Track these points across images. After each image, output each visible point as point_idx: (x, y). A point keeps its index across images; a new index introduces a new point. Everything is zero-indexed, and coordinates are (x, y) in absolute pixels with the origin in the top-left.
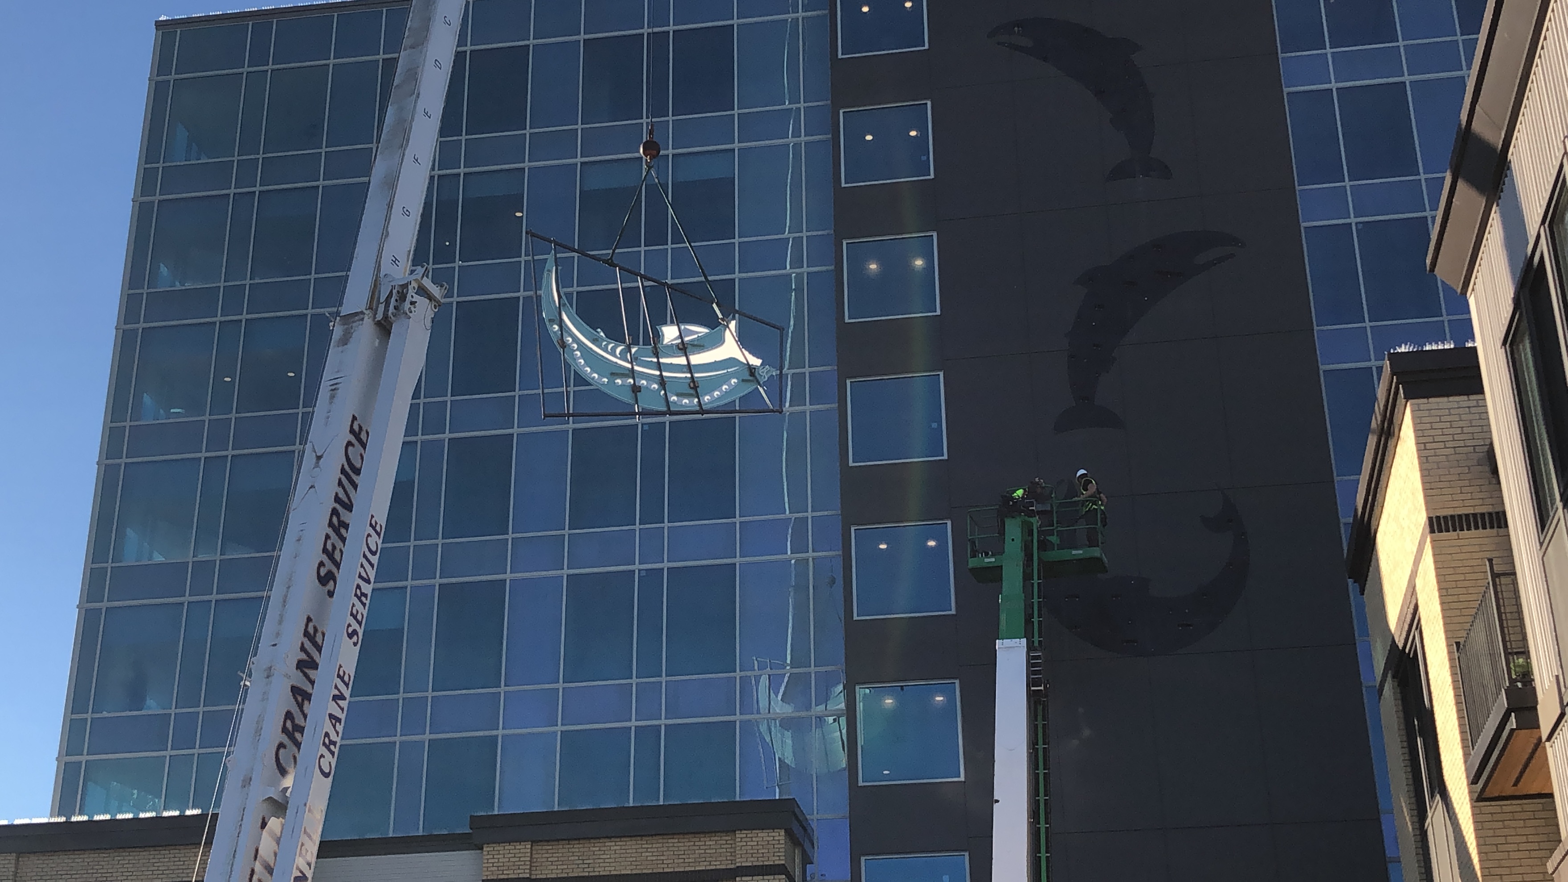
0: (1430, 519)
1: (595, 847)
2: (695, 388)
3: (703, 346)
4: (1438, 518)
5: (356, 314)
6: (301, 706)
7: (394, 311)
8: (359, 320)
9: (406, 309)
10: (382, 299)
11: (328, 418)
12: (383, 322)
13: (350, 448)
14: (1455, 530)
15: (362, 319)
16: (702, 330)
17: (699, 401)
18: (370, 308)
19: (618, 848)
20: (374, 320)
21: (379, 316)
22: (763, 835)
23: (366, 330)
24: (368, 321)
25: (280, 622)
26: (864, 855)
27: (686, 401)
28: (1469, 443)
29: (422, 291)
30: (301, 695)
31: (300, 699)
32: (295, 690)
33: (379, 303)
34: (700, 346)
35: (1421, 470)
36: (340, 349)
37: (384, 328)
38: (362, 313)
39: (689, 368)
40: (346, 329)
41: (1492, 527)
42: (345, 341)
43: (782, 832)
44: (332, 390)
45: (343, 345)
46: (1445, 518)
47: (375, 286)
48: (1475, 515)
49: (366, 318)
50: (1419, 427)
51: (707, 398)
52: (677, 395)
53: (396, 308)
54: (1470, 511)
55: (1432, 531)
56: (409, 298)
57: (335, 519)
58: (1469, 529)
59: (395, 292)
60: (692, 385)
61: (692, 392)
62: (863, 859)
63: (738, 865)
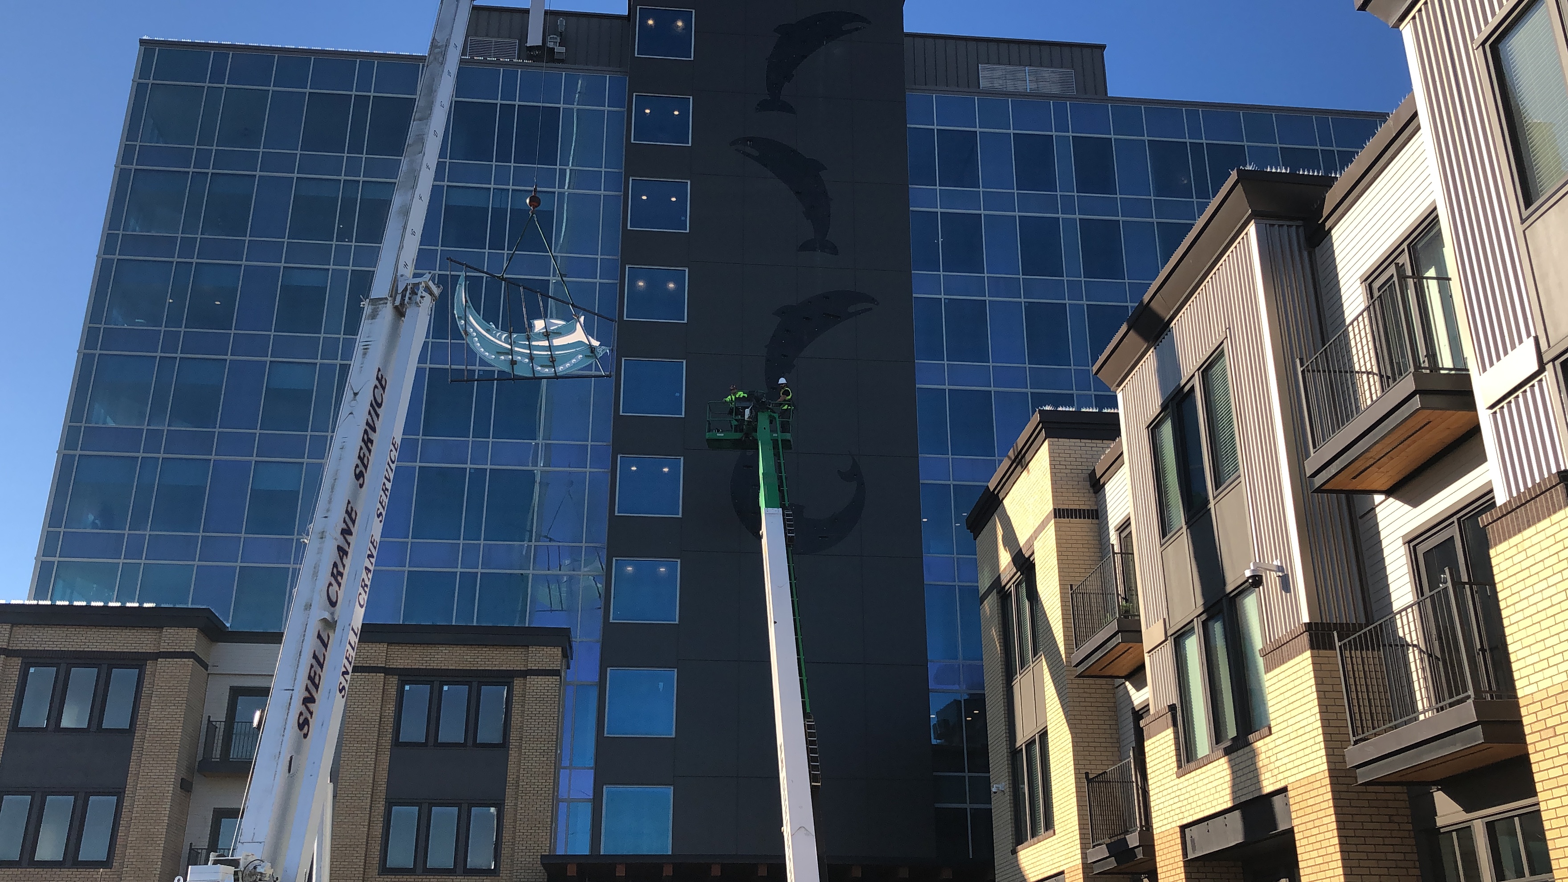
0: (1055, 509)
1: (432, 650)
2: (553, 361)
3: (561, 333)
4: (1059, 509)
5: (381, 299)
6: (342, 559)
7: (409, 301)
8: (383, 304)
9: (418, 300)
10: (400, 291)
11: (362, 367)
12: (399, 307)
13: (376, 390)
14: (1068, 518)
15: (386, 303)
16: (561, 323)
17: (555, 370)
18: (391, 296)
19: (448, 651)
20: (393, 304)
21: (397, 303)
22: (548, 650)
23: (387, 312)
24: (389, 305)
25: (330, 502)
26: (609, 667)
27: (547, 370)
28: (1079, 467)
29: (428, 289)
30: (342, 552)
31: (341, 554)
32: (340, 548)
33: (397, 293)
34: (558, 333)
35: (1052, 480)
36: (370, 321)
37: (400, 312)
38: (386, 299)
39: (550, 348)
40: (374, 308)
41: (1089, 518)
42: (373, 316)
43: (560, 649)
44: (364, 349)
45: (372, 319)
46: (1063, 510)
47: (394, 282)
48: (1080, 510)
49: (389, 302)
50: (1053, 455)
51: (561, 368)
52: (541, 366)
53: (410, 298)
54: (1077, 507)
55: (1055, 517)
56: (420, 294)
57: (366, 436)
58: (1076, 518)
59: (409, 287)
60: (551, 360)
61: (551, 364)
62: (609, 669)
63: (529, 668)
